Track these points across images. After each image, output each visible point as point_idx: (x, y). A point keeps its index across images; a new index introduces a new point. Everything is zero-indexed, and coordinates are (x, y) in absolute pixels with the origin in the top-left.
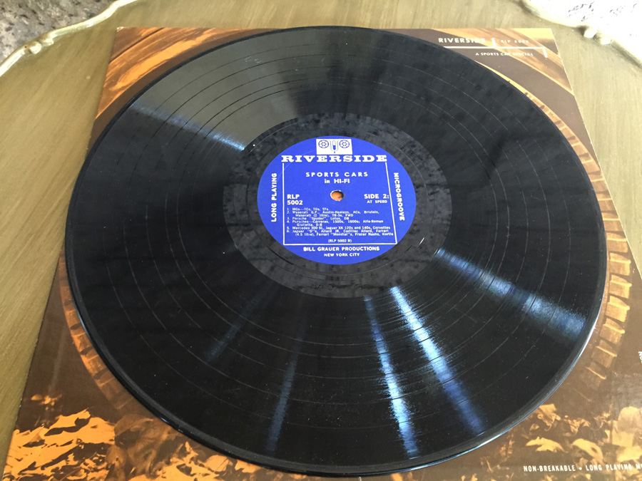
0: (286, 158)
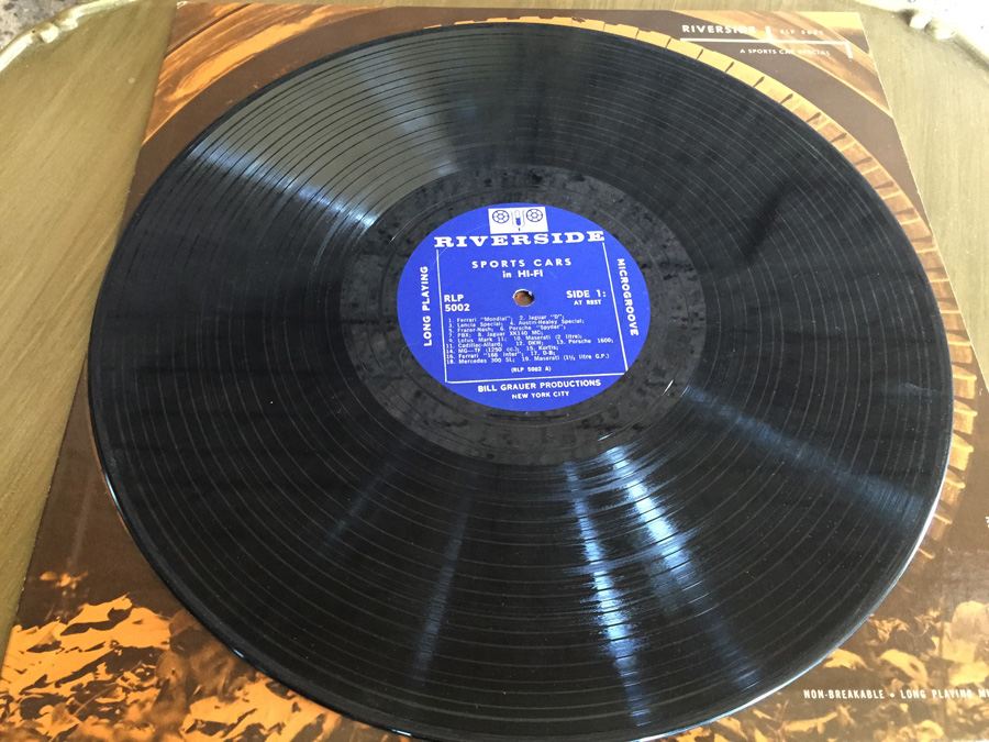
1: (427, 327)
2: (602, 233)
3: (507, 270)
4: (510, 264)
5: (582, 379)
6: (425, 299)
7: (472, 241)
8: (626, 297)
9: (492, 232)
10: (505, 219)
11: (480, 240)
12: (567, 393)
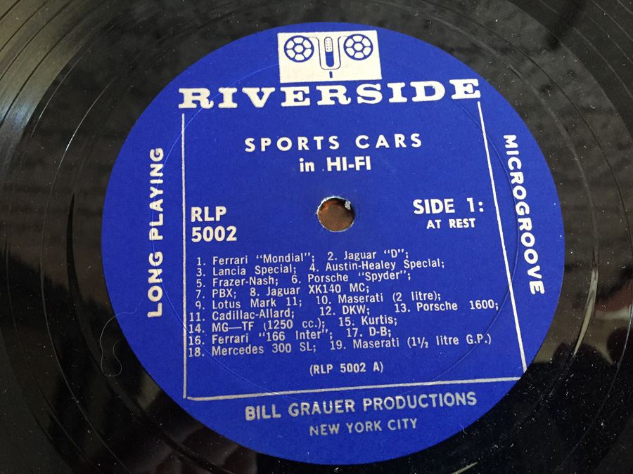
1: (155, 276)
2: (476, 82)
3: (308, 156)
4: (312, 143)
5: (443, 389)
6: (155, 216)
7: (246, 95)
8: (521, 212)
9: (282, 80)
10: (307, 53)
11: (260, 95)
12: (414, 423)
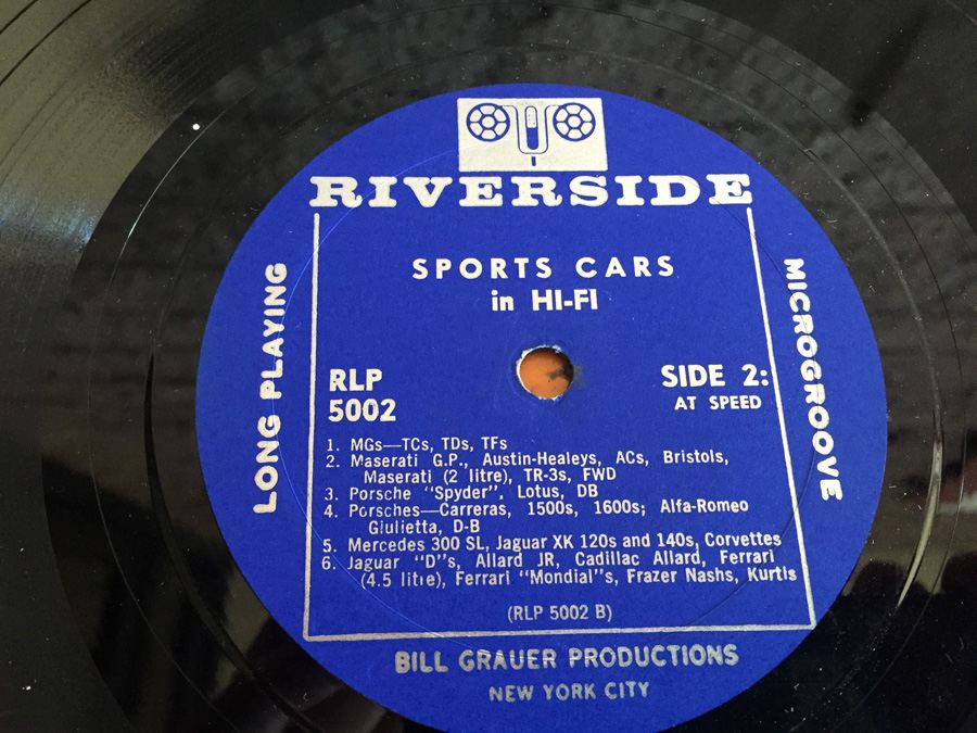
0: (332, 190)
